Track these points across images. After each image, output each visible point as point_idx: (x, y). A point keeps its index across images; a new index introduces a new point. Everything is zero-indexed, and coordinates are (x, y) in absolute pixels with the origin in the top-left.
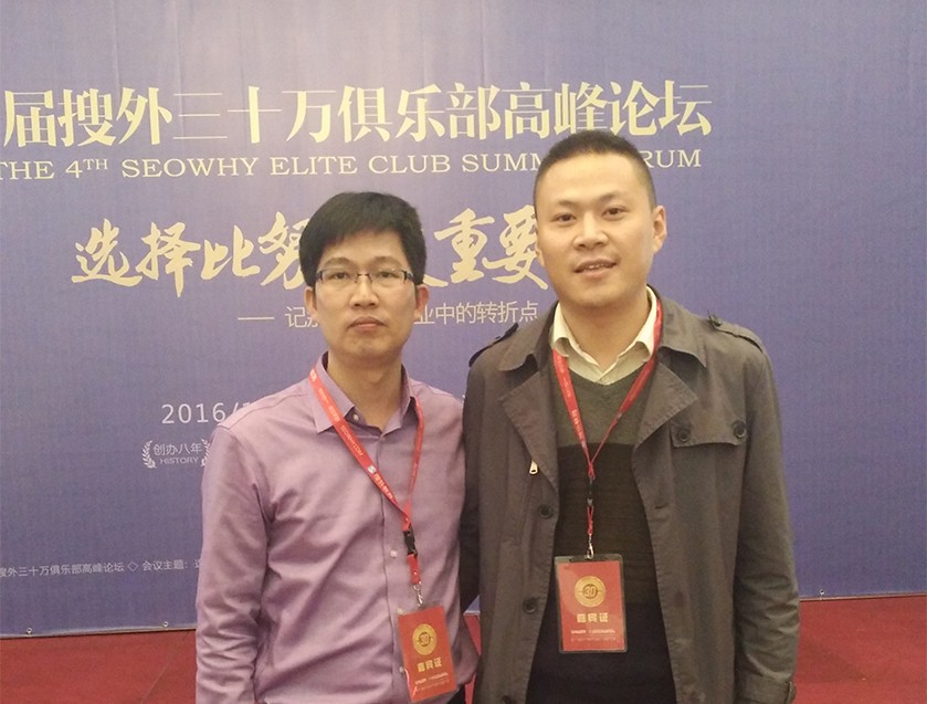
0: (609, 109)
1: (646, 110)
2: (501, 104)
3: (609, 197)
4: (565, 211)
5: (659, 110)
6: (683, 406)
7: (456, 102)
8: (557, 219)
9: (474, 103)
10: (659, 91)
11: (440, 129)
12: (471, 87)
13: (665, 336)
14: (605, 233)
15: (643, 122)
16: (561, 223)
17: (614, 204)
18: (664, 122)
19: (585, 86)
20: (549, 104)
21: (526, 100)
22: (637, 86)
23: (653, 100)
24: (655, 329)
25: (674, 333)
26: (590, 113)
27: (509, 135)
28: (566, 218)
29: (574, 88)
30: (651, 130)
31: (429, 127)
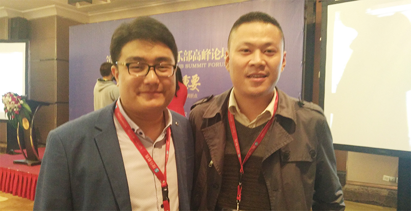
0: (211, 54)
1: (218, 54)
2: (192, 54)
3: (268, 44)
4: (246, 47)
5: (221, 54)
6: (285, 143)
7: (185, 54)
8: (242, 50)
9: (188, 54)
10: (221, 50)
11: (182, 60)
12: (188, 51)
13: (279, 108)
14: (265, 61)
15: (218, 57)
16: (243, 53)
17: (270, 48)
18: (222, 57)
19: (207, 50)
20: (201, 54)
21: (197, 53)
22: (217, 49)
23: (220, 52)
24: (275, 105)
25: (283, 108)
26: (208, 55)
27: (193, 60)
28: (246, 50)
29: (205, 50)
30: (219, 58)
31: (180, 60)
